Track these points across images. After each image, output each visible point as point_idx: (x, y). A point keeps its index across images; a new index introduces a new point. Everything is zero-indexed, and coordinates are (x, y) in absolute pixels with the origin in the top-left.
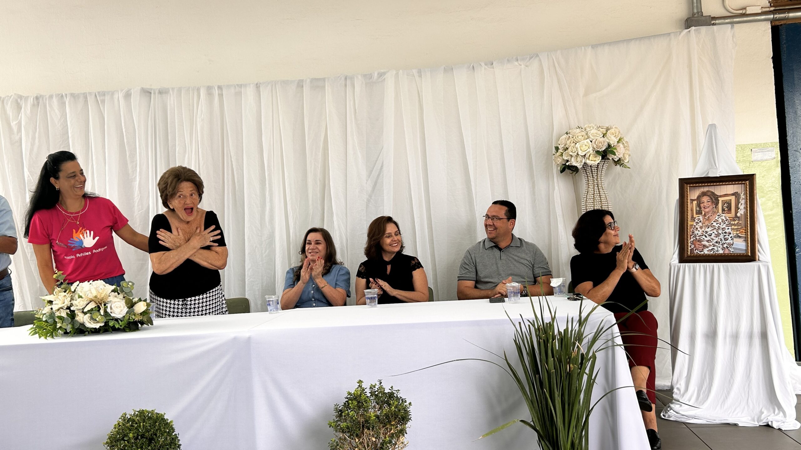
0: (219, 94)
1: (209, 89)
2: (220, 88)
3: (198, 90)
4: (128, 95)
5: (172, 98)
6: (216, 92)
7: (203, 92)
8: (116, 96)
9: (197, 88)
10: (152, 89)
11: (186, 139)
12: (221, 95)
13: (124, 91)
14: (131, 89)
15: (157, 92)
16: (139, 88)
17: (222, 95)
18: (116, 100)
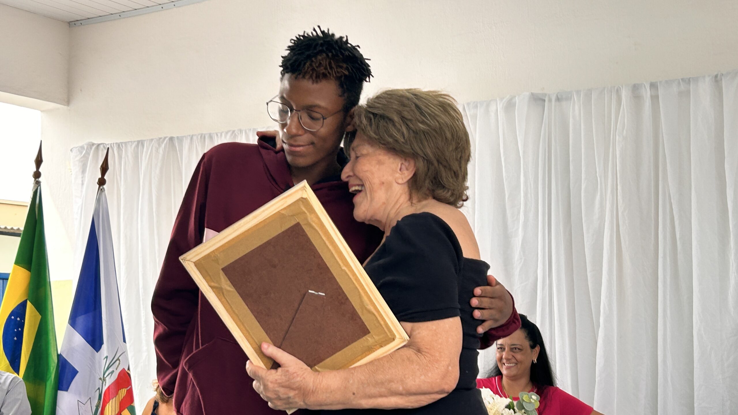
0: (652, 97)
1: (635, 88)
2: (653, 86)
3: (618, 91)
4: (510, 106)
5: (577, 107)
6: (647, 93)
7: (625, 94)
8: (493, 108)
9: (616, 88)
10: (546, 95)
11: (597, 169)
12: (655, 98)
13: (504, 100)
14: (515, 97)
15: (554, 98)
16: (527, 94)
17: (657, 97)
18: (493, 114)
